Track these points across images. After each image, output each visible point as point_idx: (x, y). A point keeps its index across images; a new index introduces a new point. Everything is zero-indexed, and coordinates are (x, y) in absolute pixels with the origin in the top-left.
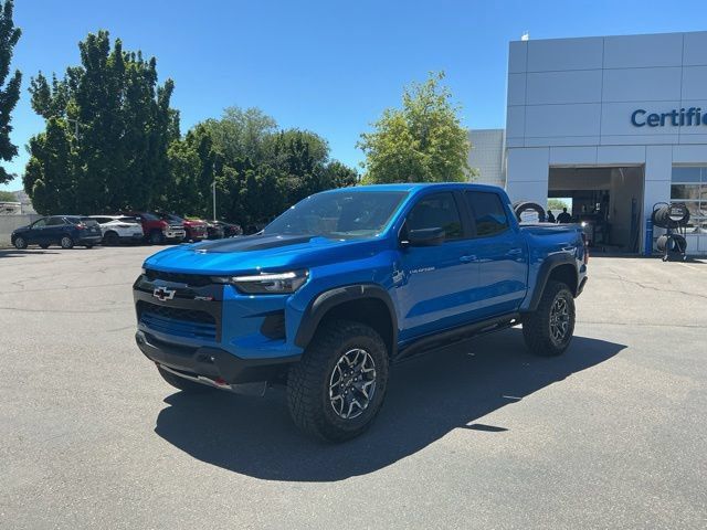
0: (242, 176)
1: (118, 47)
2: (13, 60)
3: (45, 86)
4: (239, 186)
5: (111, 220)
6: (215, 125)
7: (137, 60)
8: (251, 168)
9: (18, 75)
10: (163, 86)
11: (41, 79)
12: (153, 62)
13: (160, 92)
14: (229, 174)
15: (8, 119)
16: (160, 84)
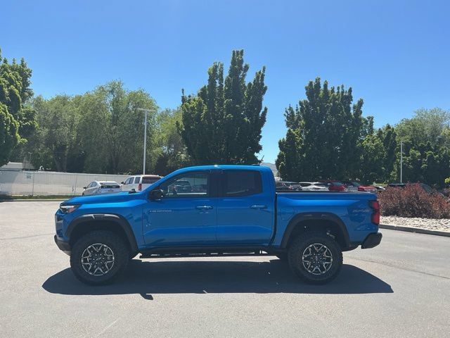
0: (423, 156)
1: (326, 86)
2: (263, 102)
3: (292, 112)
4: (421, 163)
5: (310, 185)
6: (408, 123)
7: (340, 91)
8: (431, 150)
9: (266, 109)
10: (356, 103)
11: (291, 109)
12: (350, 90)
13: (354, 107)
14: (413, 155)
15: (260, 132)
16: (354, 102)
